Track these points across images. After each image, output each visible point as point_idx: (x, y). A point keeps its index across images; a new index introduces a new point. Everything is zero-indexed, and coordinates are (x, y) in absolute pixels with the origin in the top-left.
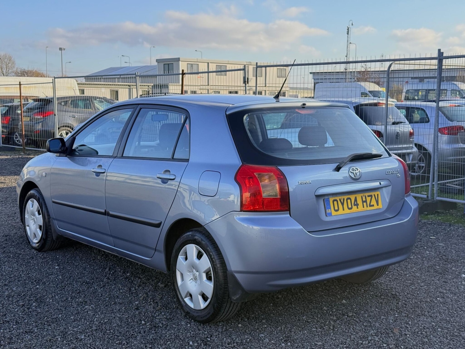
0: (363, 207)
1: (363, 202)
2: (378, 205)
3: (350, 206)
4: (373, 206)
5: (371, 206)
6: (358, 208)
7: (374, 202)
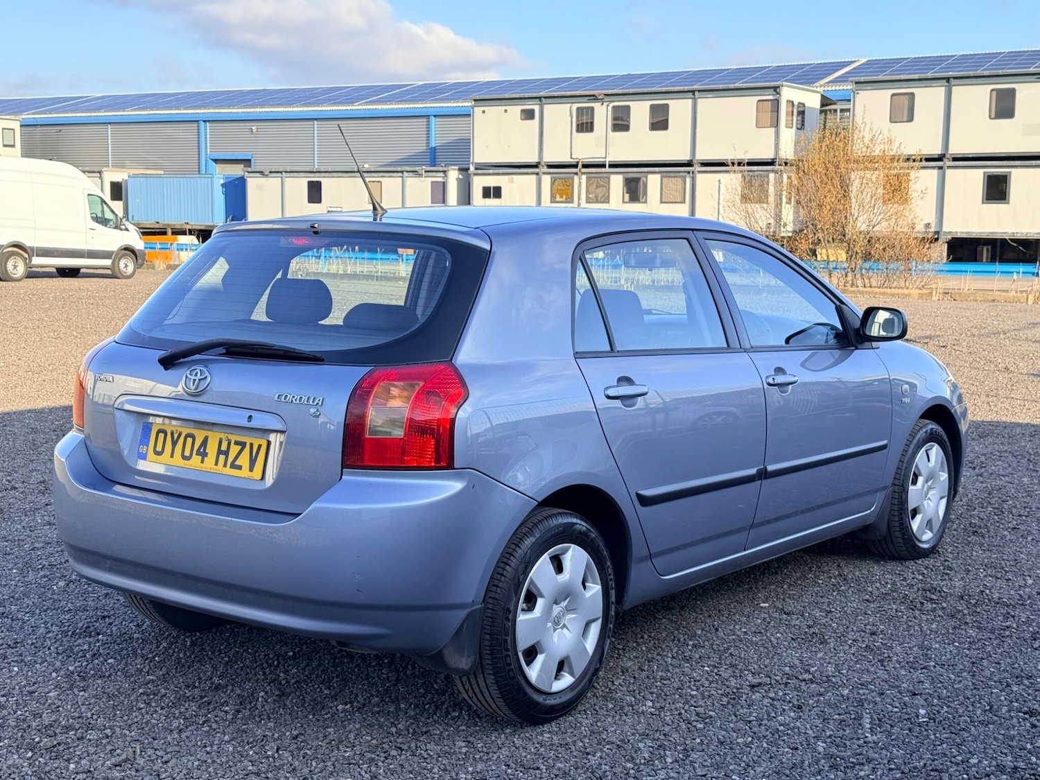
0: (216, 464)
1: (220, 452)
2: (251, 470)
3: (187, 453)
4: (239, 468)
5: (233, 466)
6: (202, 462)
7: (244, 460)
